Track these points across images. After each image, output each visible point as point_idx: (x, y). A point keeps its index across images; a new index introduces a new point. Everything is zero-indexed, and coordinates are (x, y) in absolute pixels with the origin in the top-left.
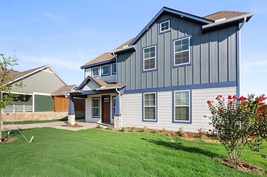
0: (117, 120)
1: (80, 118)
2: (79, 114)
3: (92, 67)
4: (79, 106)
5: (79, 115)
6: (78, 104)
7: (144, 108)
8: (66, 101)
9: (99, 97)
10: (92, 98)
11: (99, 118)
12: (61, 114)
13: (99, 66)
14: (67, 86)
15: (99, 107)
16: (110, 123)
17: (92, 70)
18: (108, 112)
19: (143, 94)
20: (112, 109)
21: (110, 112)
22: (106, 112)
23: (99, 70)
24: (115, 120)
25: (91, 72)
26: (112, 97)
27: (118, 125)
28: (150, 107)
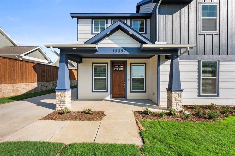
0: (177, 98)
1: (48, 90)
2: (46, 85)
3: (92, 18)
4: (46, 74)
5: (46, 87)
6: (44, 72)
7: (201, 79)
8: (24, 67)
9: (107, 63)
10: (93, 63)
11: (107, 92)
12: (13, 87)
13: (107, 18)
14: (15, 45)
15: (106, 77)
17: (92, 23)
18: (121, 84)
19: (199, 62)
20: (130, 80)
21: (125, 83)
22: (118, 84)
23: (106, 24)
24: (173, 98)
25: (91, 25)
26: (130, 63)
27: (179, 106)
28: (209, 79)
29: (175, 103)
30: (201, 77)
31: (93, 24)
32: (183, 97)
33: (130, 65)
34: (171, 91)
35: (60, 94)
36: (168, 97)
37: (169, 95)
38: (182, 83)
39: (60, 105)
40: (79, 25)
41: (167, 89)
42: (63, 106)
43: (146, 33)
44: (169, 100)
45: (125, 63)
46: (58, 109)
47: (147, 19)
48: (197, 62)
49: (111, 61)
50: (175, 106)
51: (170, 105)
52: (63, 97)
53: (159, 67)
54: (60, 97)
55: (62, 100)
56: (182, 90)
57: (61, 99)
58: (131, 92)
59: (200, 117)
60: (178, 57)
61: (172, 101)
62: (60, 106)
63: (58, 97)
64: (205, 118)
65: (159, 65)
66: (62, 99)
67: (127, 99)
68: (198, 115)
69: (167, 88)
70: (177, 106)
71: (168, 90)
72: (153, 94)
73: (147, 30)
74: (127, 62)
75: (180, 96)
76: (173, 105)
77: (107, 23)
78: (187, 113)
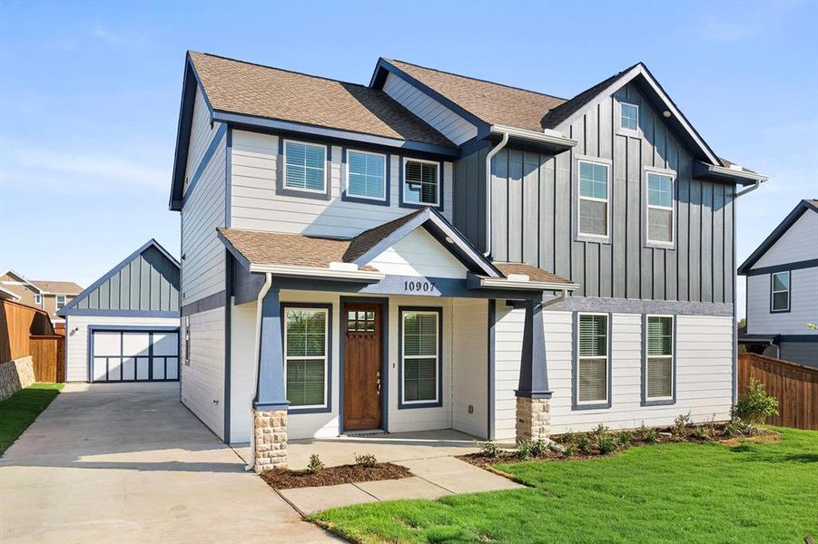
0: (541, 414)
3: (283, 134)
7: (578, 361)
9: (329, 306)
11: (329, 410)
13: (330, 142)
15: (325, 358)
16: (387, 433)
17: (281, 152)
18: (369, 382)
19: (575, 315)
20: (397, 366)
21: (380, 378)
22: (361, 381)
23: (326, 162)
24: (534, 414)
25: (275, 158)
26: (400, 307)
27: (545, 435)
28: (593, 361)
29: (538, 428)
30: (579, 357)
31: (285, 157)
32: (552, 411)
33: (397, 313)
34: (530, 397)
35: (268, 418)
36: (518, 414)
37: (522, 407)
38: (550, 375)
39: (272, 453)
40: (233, 151)
41: (516, 391)
42: (279, 456)
43: (441, 209)
44: (524, 423)
45: (380, 305)
46: (265, 468)
47: (445, 163)
48: (571, 317)
49: (341, 297)
50: (538, 434)
51: (526, 433)
52: (279, 428)
53: (492, 329)
54: (269, 428)
55: (276, 437)
56: (550, 394)
57: (272, 434)
58: (401, 407)
59: (587, 454)
60: (541, 307)
61: (531, 422)
62: (269, 456)
63: (266, 429)
64: (595, 454)
65: (491, 323)
66: (277, 434)
67: (389, 430)
68: (583, 451)
69: (517, 388)
70: (541, 435)
71: (518, 394)
72: (468, 410)
73: (445, 199)
74: (390, 303)
75: (546, 409)
76: (533, 433)
77: (329, 159)
78: (562, 448)
